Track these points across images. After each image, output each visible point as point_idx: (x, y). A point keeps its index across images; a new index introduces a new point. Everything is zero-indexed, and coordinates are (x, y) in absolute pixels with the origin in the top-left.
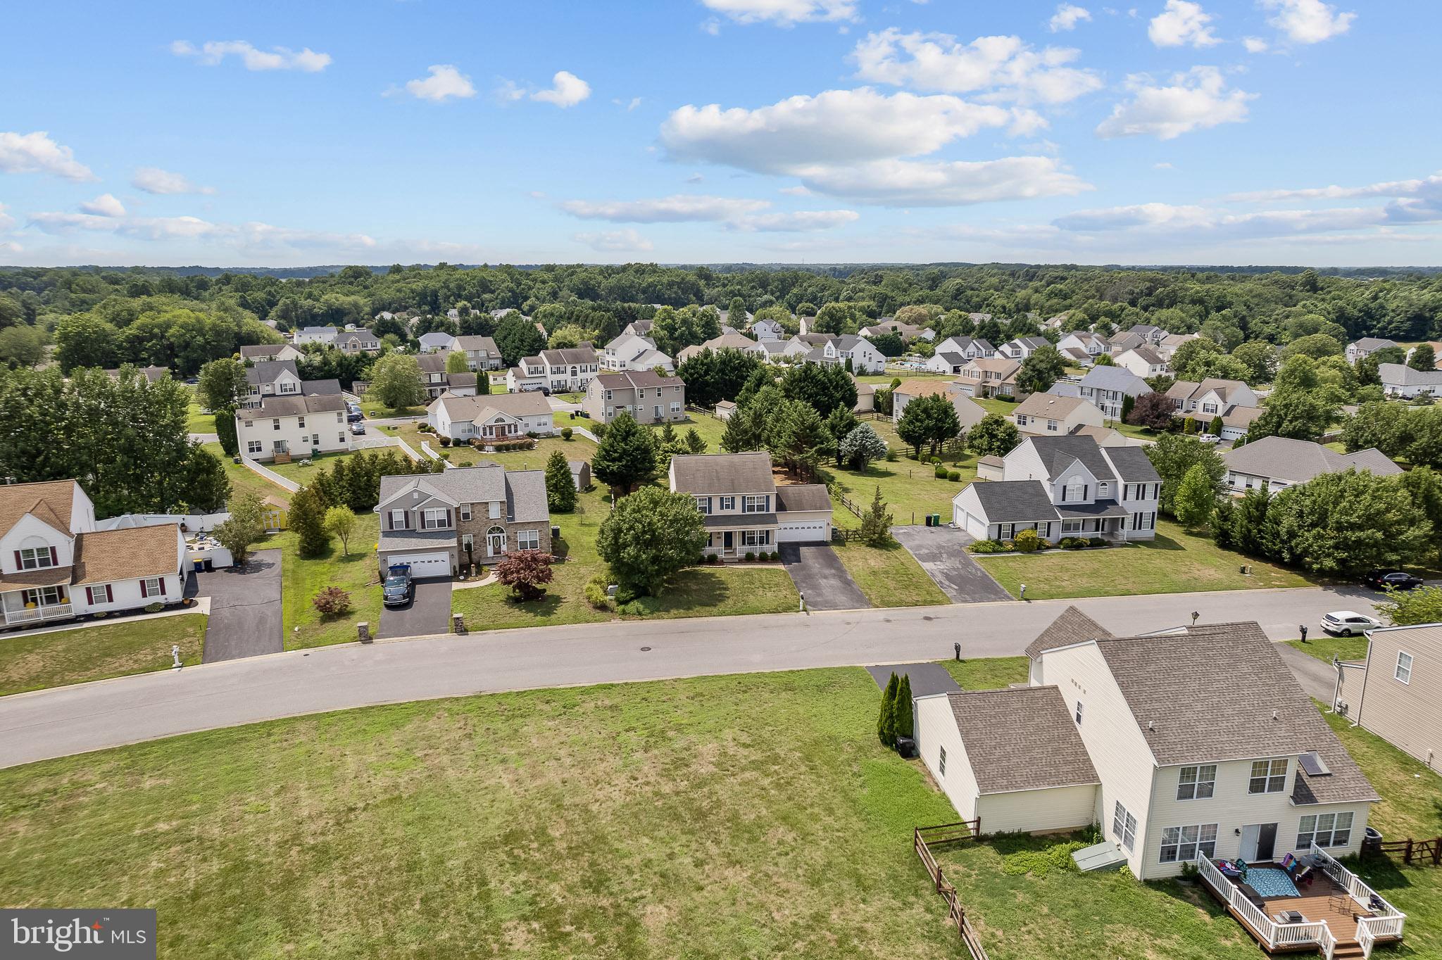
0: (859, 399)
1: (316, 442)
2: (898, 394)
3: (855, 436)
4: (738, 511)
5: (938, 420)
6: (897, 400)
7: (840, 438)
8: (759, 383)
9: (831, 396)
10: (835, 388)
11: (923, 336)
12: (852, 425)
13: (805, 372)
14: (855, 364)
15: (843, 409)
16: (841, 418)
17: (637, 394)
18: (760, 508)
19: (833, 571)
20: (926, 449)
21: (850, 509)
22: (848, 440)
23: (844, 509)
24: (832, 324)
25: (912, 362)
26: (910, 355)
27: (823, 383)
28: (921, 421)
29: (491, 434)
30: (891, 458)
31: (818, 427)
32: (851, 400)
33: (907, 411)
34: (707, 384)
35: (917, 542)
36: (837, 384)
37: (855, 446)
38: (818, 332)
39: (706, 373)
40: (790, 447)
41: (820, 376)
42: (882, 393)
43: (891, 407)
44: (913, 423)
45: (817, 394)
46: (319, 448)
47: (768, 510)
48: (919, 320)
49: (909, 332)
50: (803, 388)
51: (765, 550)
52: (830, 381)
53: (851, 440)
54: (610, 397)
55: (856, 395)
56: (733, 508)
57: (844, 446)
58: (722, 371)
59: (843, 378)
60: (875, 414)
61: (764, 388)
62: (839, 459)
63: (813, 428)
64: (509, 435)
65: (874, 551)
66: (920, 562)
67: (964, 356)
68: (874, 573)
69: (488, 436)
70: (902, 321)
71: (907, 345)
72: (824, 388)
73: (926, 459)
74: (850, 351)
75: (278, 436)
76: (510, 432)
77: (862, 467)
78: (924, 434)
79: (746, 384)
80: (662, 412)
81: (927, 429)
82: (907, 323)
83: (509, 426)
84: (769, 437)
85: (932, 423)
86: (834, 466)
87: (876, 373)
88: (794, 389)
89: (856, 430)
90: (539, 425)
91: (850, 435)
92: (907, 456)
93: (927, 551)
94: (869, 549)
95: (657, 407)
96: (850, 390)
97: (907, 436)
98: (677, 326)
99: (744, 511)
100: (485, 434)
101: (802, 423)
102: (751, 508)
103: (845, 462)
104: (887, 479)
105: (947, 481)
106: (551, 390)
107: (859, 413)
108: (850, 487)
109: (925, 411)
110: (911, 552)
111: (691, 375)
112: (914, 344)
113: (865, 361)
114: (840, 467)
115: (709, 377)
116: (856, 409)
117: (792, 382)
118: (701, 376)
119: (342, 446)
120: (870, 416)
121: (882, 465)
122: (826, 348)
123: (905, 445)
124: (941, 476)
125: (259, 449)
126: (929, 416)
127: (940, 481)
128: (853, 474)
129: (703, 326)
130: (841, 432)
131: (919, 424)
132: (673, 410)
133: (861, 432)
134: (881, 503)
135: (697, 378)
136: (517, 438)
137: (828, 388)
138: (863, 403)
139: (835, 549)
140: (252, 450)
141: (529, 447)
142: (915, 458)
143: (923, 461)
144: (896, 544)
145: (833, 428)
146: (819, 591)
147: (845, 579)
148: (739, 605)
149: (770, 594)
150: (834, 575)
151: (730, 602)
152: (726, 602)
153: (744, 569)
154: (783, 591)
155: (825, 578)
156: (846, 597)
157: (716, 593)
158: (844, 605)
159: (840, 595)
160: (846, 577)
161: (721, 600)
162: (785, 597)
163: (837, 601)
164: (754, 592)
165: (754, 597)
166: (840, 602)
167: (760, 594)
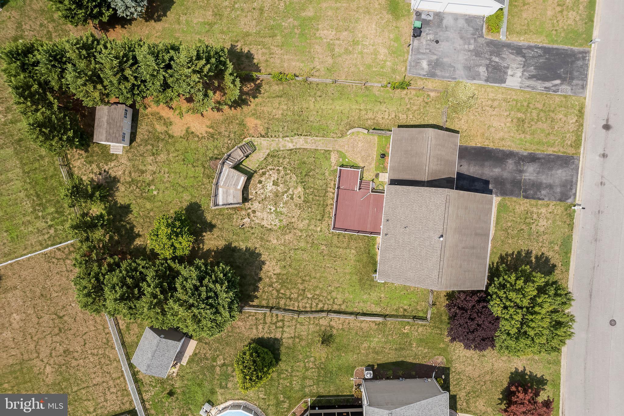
19: (510, 161)
66: (505, 86)
146: (544, 186)
147: (526, 157)
148: (556, 248)
149: (543, 222)
150: (517, 163)
151: (550, 254)
152: (550, 257)
153: (496, 230)
154: (540, 211)
155: (521, 172)
156: (559, 169)
157: (534, 260)
158: (572, 176)
159: (553, 172)
160: (522, 155)
161: (547, 260)
162: (550, 213)
163: (565, 178)
164: (537, 233)
165: (546, 236)
166: (566, 176)
167: (542, 229)
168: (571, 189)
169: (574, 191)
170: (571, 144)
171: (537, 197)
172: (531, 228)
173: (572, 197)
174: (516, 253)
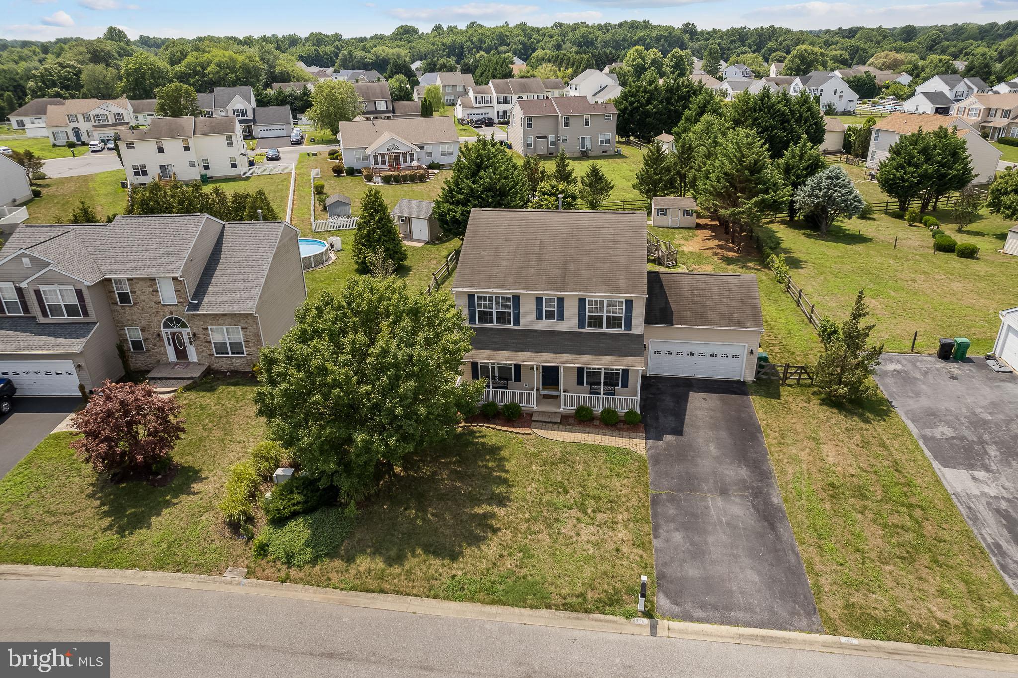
0: (827, 137)
1: (207, 167)
2: (878, 131)
3: (819, 183)
4: (570, 323)
5: (942, 164)
6: (876, 138)
7: (795, 186)
8: (702, 111)
9: (792, 131)
10: (798, 121)
11: (897, 80)
12: (815, 166)
13: (762, 100)
14: (824, 101)
15: (805, 145)
16: (801, 157)
17: (561, 122)
18: (614, 322)
19: (743, 472)
20: (915, 205)
21: (798, 304)
22: (807, 189)
23: (787, 302)
24: (803, 67)
25: (887, 104)
26: (882, 98)
27: (783, 114)
28: (917, 166)
29: (384, 162)
30: (865, 215)
31: (764, 167)
32: (817, 136)
33: (896, 151)
34: (647, 114)
35: (924, 402)
36: (801, 116)
37: (817, 197)
38: (787, 74)
39: (649, 102)
40: (718, 195)
41: (781, 106)
42: (855, 131)
43: (866, 148)
44: (902, 167)
45: (774, 128)
46: (209, 173)
47: (629, 326)
48: (894, 66)
49: (882, 77)
50: (756, 119)
51: (612, 405)
52: (792, 112)
53: (813, 189)
54: (530, 126)
55: (823, 131)
56: (561, 317)
57: (801, 196)
58: (668, 100)
59: (809, 109)
60: (844, 157)
61: (706, 117)
62: (792, 212)
63: (756, 168)
64: (405, 165)
65: (836, 418)
66: (936, 465)
67: (950, 95)
68: (833, 491)
69: (380, 165)
70: (875, 66)
71: (880, 89)
72: (784, 121)
73: (915, 220)
74: (820, 89)
75: (163, 159)
76: (405, 161)
77: (823, 226)
78: (918, 183)
79: (687, 113)
80: (588, 144)
81: (925, 177)
82: (881, 69)
83: (404, 154)
84: (695, 179)
85: (932, 169)
86: (783, 222)
87: (846, 113)
88: (746, 120)
89: (821, 174)
90: (444, 154)
91: (811, 182)
92: (886, 212)
93: (948, 432)
94: (825, 412)
95: (583, 139)
96: (816, 124)
97: (890, 185)
98: (647, 66)
99: (581, 324)
100: (376, 163)
101: (740, 161)
102: (596, 321)
103: (799, 217)
104: (859, 247)
105: (953, 256)
106: (496, 121)
107: (825, 153)
108: (802, 256)
109: (924, 151)
110: (915, 431)
111: (631, 104)
112: (887, 88)
113: (835, 100)
114: (791, 223)
115: (650, 107)
116: (822, 147)
117: (744, 112)
118: (642, 105)
119: (234, 172)
120: (837, 157)
121: (852, 225)
122: (793, 85)
123: (885, 197)
124: (946, 247)
125: (145, 173)
126: (928, 159)
127: (944, 256)
128: (808, 236)
129: (672, 66)
130: (798, 177)
131: (913, 169)
132: (602, 142)
133: (828, 178)
134: (863, 323)
135: (637, 108)
136: (412, 168)
137: (788, 121)
138: (831, 141)
139: (757, 404)
140: (137, 174)
141: (422, 179)
142: (899, 216)
143: (912, 221)
144: (882, 401)
145: (788, 170)
146: (697, 539)
147: (767, 502)
148: (508, 563)
149: (587, 533)
150: (743, 485)
151: (491, 548)
152: (483, 547)
153: (563, 443)
154: (620, 527)
155: (724, 492)
156: (759, 573)
157: (479, 510)
158: (748, 609)
159: (745, 561)
160: (768, 495)
161: (475, 540)
162: (618, 550)
163: (734, 588)
164: (557, 520)
165: (549, 541)
166: (743, 593)
167: (567, 530)
168: (703, 606)
169: (698, 614)
170: (853, 605)
171: (662, 522)
172: (571, 509)
173: (676, 609)
174: (504, 475)
